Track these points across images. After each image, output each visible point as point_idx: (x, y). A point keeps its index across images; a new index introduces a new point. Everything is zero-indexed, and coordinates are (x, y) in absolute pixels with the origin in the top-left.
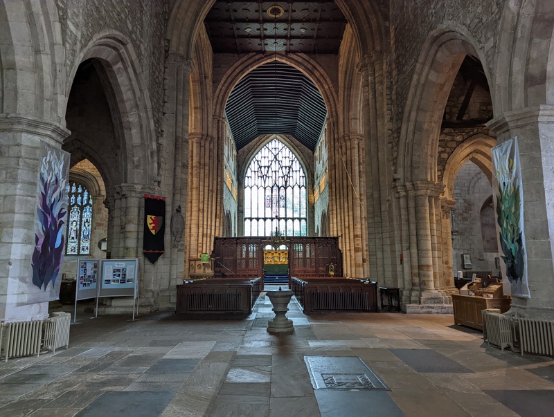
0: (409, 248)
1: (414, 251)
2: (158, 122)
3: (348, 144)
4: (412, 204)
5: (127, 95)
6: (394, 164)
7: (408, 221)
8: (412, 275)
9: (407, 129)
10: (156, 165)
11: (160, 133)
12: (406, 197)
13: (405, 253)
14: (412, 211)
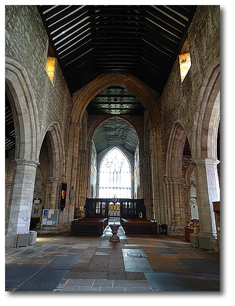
0: (170, 207)
1: (173, 208)
2: (66, 151)
3: (148, 156)
4: (171, 188)
5: (55, 142)
6: (165, 170)
7: (170, 195)
8: (172, 218)
9: (169, 156)
10: (64, 169)
11: (67, 156)
12: (169, 184)
13: (169, 209)
14: (172, 191)
